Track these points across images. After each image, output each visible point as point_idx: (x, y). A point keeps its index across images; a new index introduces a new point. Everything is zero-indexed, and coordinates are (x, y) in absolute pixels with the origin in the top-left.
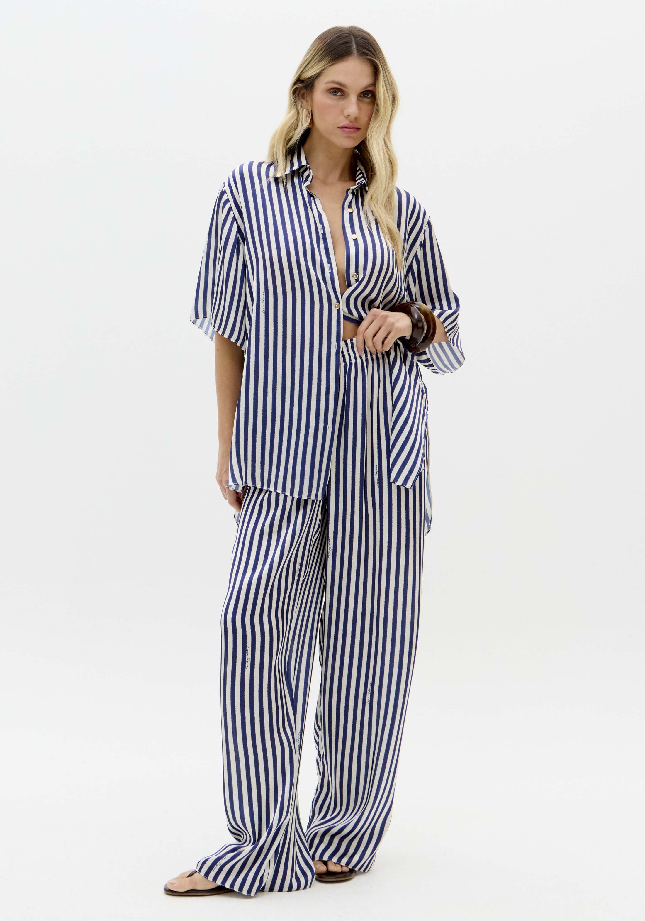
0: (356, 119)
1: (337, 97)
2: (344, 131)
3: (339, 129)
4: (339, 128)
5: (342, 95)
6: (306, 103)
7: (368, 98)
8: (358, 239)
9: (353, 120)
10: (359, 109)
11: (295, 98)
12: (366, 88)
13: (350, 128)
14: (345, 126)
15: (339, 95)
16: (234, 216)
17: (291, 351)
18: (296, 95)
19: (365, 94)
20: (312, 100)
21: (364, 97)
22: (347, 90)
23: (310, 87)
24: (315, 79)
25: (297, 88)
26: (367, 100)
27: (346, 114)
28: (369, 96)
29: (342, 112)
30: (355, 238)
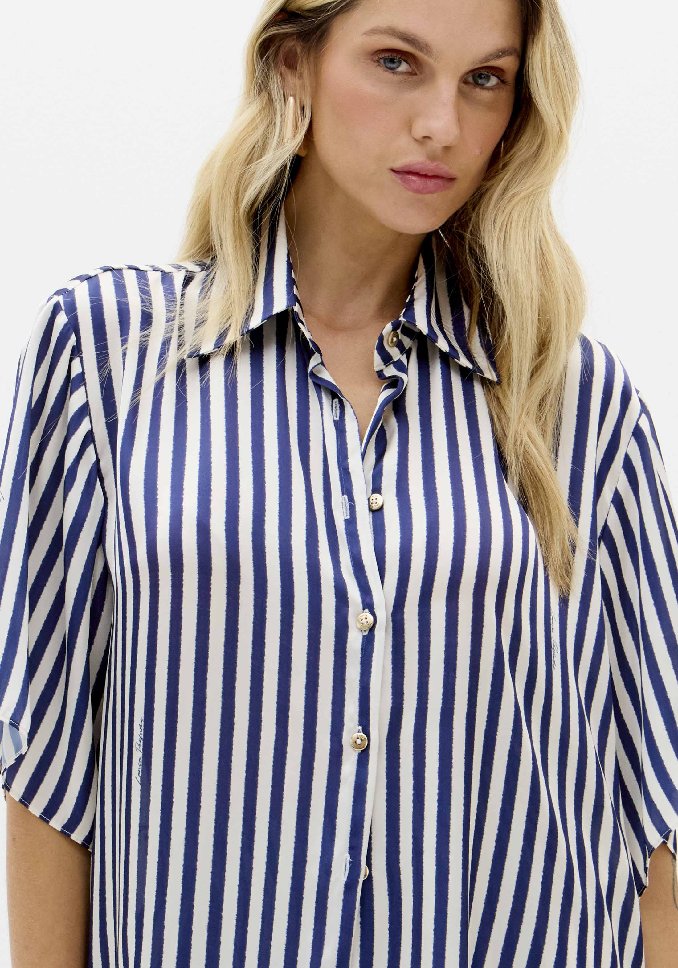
0: (447, 149)
1: (397, 78)
2: (405, 181)
3: (393, 173)
4: (393, 171)
5: (412, 74)
6: (298, 82)
7: (488, 89)
8: (386, 511)
9: (439, 151)
10: (460, 120)
11: (267, 64)
12: (487, 59)
13: (426, 176)
14: (413, 169)
15: (402, 73)
16: (98, 460)
17: (210, 881)
18: (268, 58)
19: (480, 76)
20: (316, 75)
21: (477, 84)
22: (431, 61)
23: (315, 37)
24: (337, 13)
25: (274, 34)
26: (485, 95)
27: (419, 131)
28: (489, 85)
29: (409, 126)
30: (375, 507)
